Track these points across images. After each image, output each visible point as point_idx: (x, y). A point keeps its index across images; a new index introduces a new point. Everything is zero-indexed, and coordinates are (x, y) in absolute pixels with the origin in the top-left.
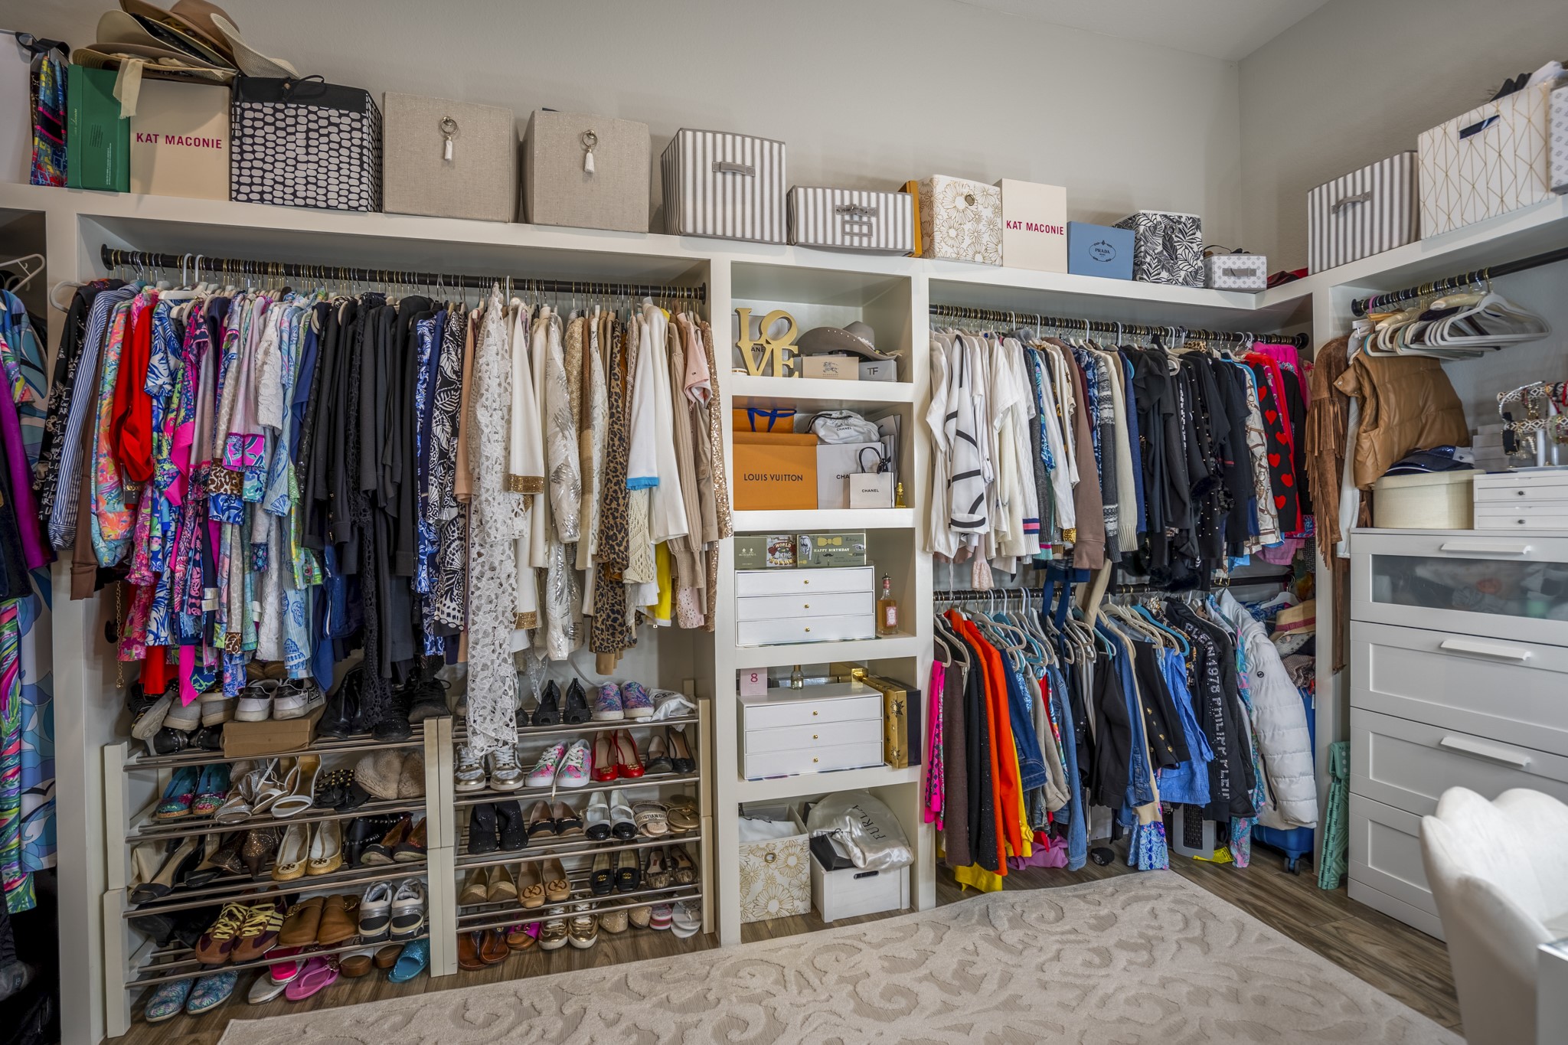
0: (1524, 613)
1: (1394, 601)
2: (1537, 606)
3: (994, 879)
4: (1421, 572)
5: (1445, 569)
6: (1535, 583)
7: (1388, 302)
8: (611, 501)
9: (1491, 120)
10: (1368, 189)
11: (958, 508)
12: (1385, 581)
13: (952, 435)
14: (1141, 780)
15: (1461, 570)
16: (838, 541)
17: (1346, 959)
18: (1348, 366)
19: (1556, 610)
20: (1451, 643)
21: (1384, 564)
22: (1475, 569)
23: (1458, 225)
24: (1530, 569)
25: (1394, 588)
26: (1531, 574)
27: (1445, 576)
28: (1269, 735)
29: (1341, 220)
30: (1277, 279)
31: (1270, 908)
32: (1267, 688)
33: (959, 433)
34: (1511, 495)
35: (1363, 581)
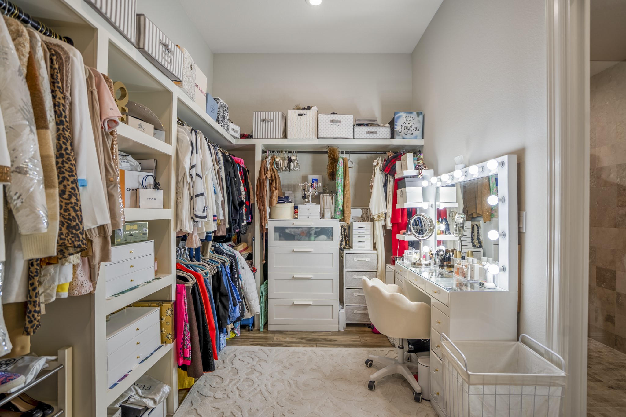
0: (310, 240)
1: (280, 240)
2: (313, 238)
3: (192, 379)
4: (287, 231)
5: (293, 230)
6: (313, 232)
7: (272, 153)
8: (70, 197)
9: (305, 114)
10: (272, 119)
11: (198, 210)
12: (278, 234)
13: (194, 175)
14: (232, 314)
15: (296, 230)
16: (136, 227)
17: (288, 345)
18: (268, 170)
19: (317, 238)
20: (296, 249)
21: (277, 229)
22: (300, 229)
23: (297, 138)
24: (312, 229)
25: (280, 236)
26: (312, 230)
27: (292, 231)
28: (248, 288)
29: (264, 125)
30: (243, 136)
31: (260, 342)
32: (246, 272)
33: (197, 175)
34: (306, 210)
35: (272, 235)
